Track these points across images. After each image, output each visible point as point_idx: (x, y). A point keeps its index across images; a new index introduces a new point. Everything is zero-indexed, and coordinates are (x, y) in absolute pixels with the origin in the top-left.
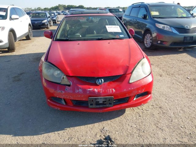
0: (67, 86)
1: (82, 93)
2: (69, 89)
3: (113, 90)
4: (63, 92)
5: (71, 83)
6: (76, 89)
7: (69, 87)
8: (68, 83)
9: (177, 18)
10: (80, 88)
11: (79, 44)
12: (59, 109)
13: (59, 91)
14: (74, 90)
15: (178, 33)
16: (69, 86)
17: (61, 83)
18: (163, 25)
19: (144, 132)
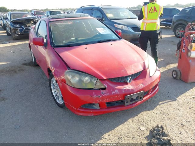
0: (102, 90)
1: (118, 93)
2: (105, 92)
3: (142, 85)
4: (100, 96)
5: (106, 86)
6: (112, 91)
7: (105, 91)
8: (103, 87)
9: (128, 19)
10: (116, 89)
11: (86, 48)
12: (93, 115)
13: (96, 97)
14: (110, 92)
15: (134, 32)
16: (105, 89)
17: (95, 88)
18: (121, 26)
19: (168, 115)
